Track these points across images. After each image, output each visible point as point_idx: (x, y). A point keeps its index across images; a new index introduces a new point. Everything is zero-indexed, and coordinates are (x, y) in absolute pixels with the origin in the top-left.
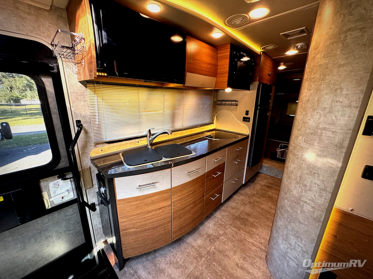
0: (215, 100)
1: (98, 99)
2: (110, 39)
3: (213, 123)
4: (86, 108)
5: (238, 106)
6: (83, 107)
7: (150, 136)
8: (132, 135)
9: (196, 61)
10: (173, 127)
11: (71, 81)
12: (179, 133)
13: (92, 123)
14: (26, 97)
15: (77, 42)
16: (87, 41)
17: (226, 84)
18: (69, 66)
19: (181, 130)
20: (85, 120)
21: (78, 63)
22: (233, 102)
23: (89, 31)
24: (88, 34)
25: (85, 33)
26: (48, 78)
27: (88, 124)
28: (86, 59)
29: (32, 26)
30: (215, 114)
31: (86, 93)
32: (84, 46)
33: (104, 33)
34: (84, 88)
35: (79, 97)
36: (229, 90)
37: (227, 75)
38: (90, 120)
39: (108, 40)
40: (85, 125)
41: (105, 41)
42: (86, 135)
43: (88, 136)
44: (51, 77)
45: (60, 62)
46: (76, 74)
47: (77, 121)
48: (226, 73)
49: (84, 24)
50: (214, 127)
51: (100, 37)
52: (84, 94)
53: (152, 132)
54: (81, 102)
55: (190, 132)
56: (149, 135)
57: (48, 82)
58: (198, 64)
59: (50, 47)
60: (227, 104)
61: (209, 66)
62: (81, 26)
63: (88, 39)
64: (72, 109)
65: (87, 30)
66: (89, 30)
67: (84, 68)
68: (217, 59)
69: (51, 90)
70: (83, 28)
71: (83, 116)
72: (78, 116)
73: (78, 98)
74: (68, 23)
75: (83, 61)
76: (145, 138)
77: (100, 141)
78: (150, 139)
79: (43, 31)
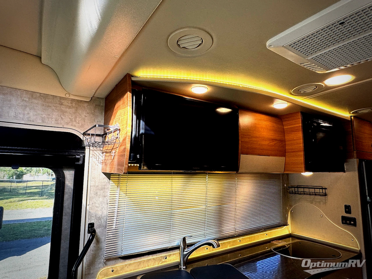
0: (285, 185)
1: (121, 193)
2: (148, 128)
3: (286, 224)
4: (104, 205)
5: (329, 197)
6: (101, 204)
7: (184, 248)
8: (157, 246)
9: (253, 139)
10: (220, 231)
11: (93, 172)
12: (229, 243)
13: (107, 227)
14: (30, 172)
15: (110, 131)
16: (123, 132)
17: (303, 166)
18: (95, 155)
19: (232, 237)
20: (99, 222)
21: (106, 152)
22: (317, 191)
23: (127, 123)
24: (125, 126)
25: (121, 125)
26: (71, 170)
27: (103, 228)
28: (117, 150)
29: (70, 118)
30: (287, 208)
31: (108, 186)
32: (118, 137)
33: (142, 123)
34: (106, 179)
35: (98, 191)
36: (308, 174)
37: (302, 153)
38: (106, 222)
39: (146, 130)
40: (98, 231)
41: (142, 131)
42: (97, 244)
43: (99, 247)
44: (74, 169)
45: (87, 151)
46: (101, 164)
47: (90, 224)
48: (300, 151)
49: (122, 116)
50: (289, 231)
51: (137, 127)
52: (106, 187)
53: (188, 241)
54: (99, 198)
55: (248, 240)
56: (182, 247)
57: (69, 175)
58: (256, 142)
59: (81, 137)
60: (308, 193)
61: (272, 143)
62: (119, 117)
63: (124, 130)
64: (88, 207)
65: (125, 122)
66: (127, 121)
67: (113, 159)
68: (283, 132)
69: (70, 185)
70: (120, 119)
71: (98, 216)
72: (93, 217)
73: (97, 193)
74: (104, 111)
75: (114, 152)
76: (177, 252)
77: (114, 255)
78: (185, 253)
79: (79, 121)
